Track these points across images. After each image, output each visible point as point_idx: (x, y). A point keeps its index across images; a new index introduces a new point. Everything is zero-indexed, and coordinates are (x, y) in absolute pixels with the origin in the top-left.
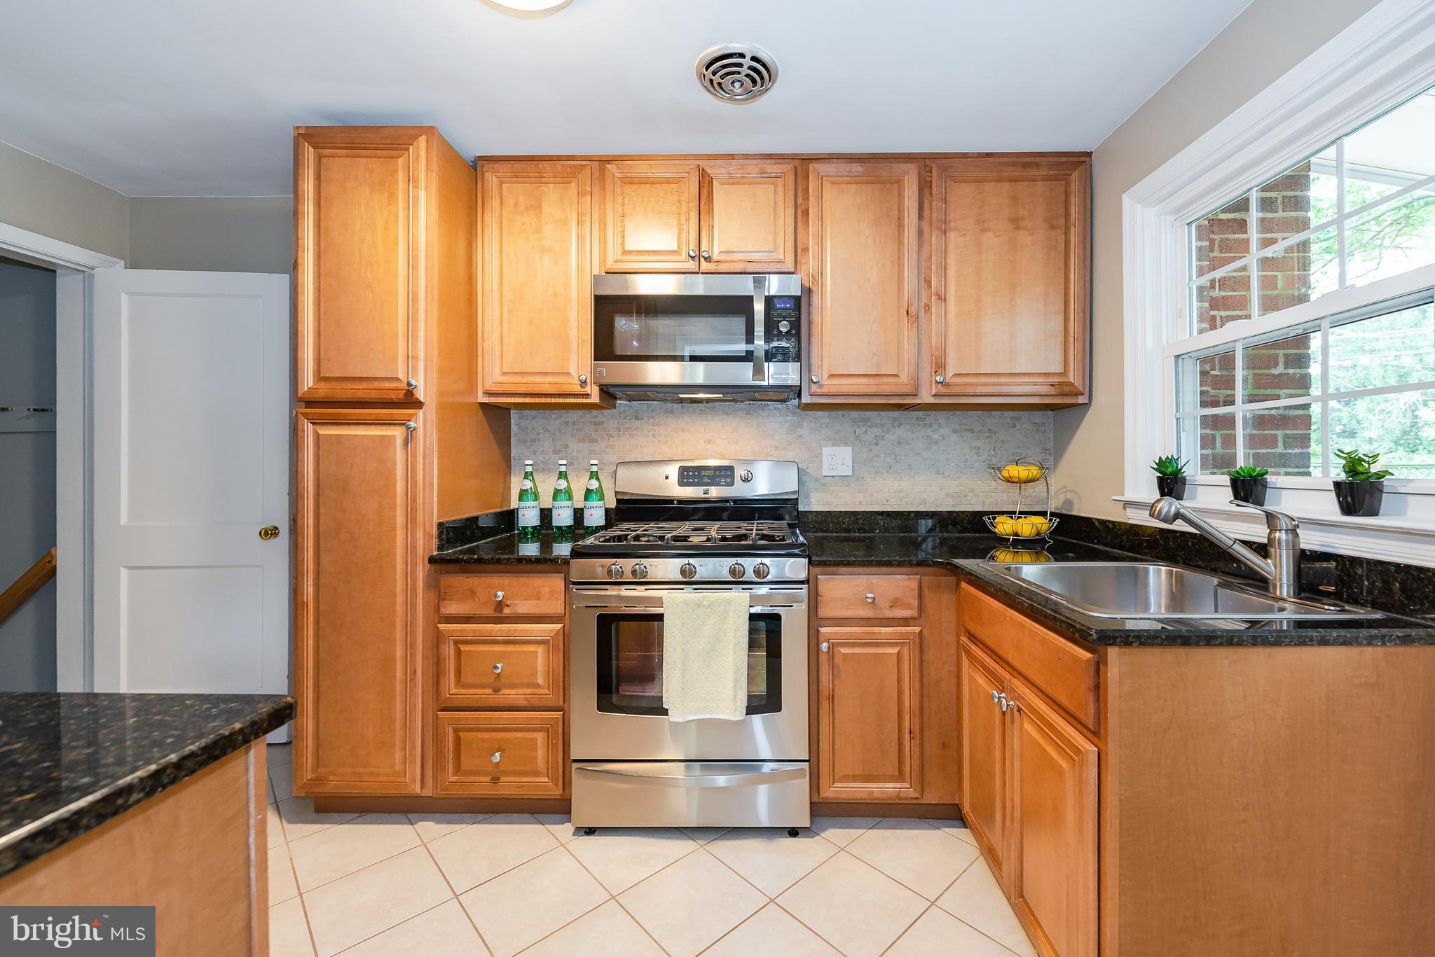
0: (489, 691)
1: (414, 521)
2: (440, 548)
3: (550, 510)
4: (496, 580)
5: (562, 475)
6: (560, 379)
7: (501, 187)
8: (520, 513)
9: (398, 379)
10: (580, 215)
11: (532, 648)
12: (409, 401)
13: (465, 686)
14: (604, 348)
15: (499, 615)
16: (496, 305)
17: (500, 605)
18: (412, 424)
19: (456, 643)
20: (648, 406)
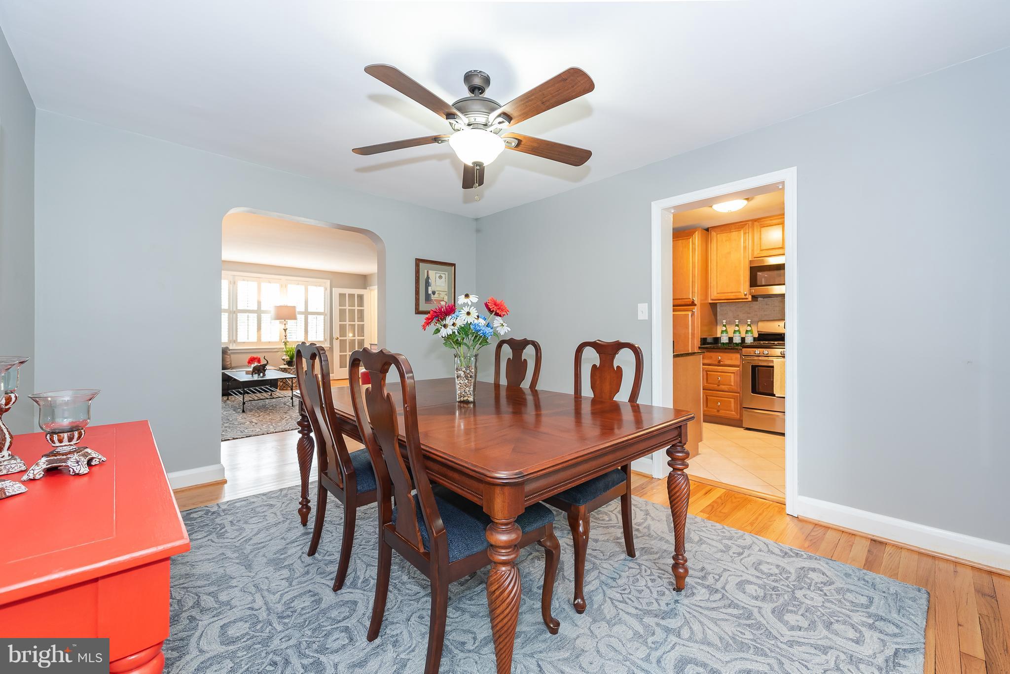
0: (716, 385)
1: (694, 337)
2: (701, 345)
3: (732, 338)
4: (718, 354)
5: (737, 326)
6: (737, 294)
7: (717, 236)
8: (721, 338)
9: (690, 299)
10: (745, 233)
11: (730, 374)
12: (693, 304)
13: (709, 384)
14: (753, 283)
15: (719, 364)
16: (715, 272)
17: (719, 361)
18: (694, 310)
19: (706, 371)
20: (771, 300)
